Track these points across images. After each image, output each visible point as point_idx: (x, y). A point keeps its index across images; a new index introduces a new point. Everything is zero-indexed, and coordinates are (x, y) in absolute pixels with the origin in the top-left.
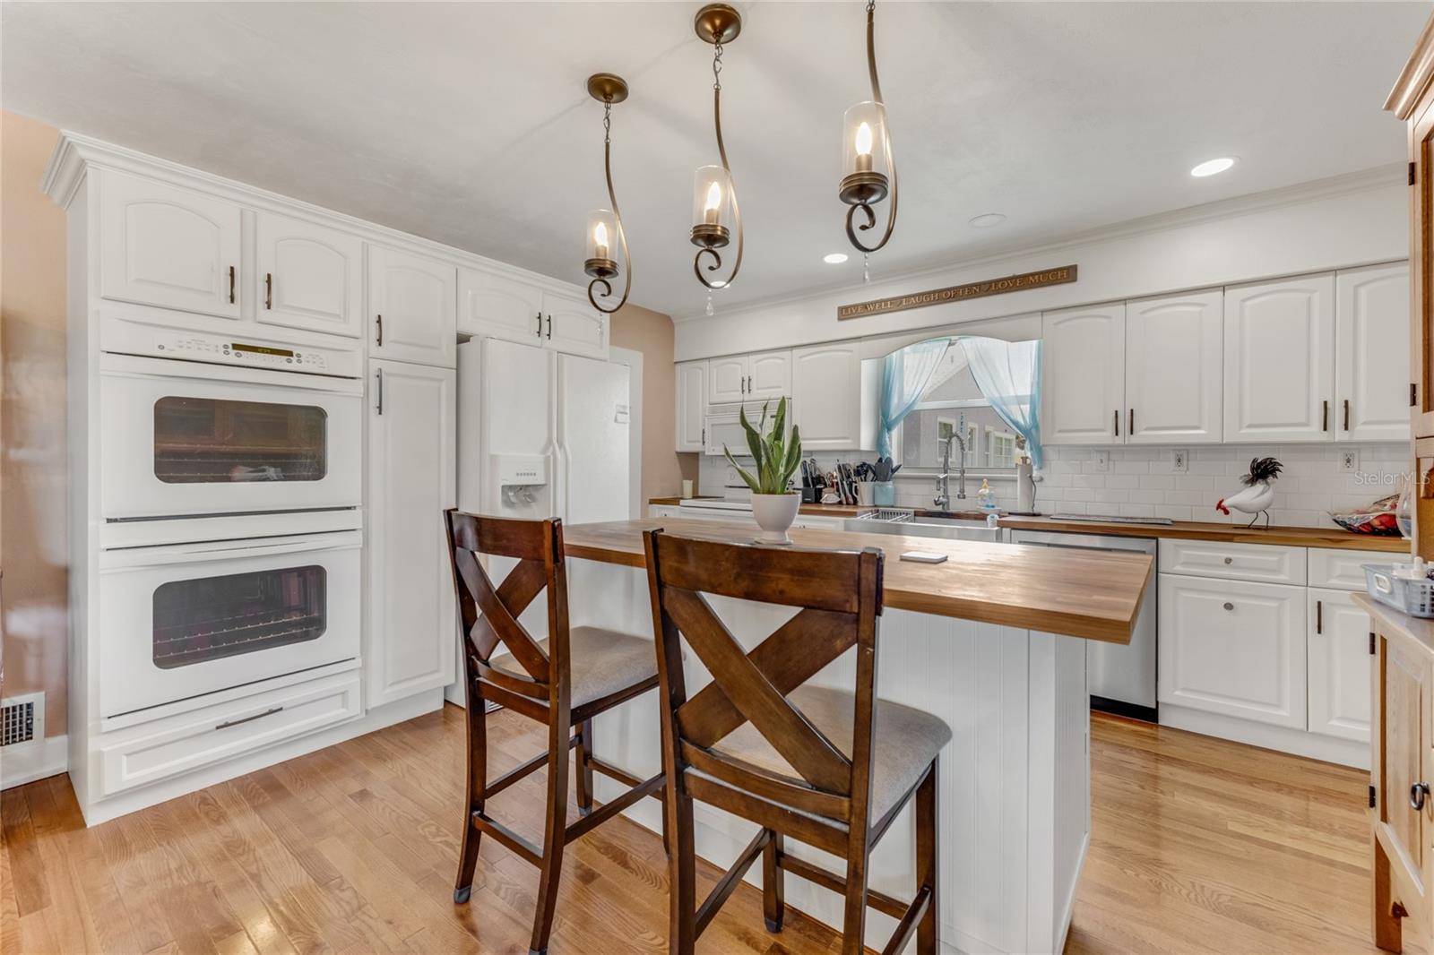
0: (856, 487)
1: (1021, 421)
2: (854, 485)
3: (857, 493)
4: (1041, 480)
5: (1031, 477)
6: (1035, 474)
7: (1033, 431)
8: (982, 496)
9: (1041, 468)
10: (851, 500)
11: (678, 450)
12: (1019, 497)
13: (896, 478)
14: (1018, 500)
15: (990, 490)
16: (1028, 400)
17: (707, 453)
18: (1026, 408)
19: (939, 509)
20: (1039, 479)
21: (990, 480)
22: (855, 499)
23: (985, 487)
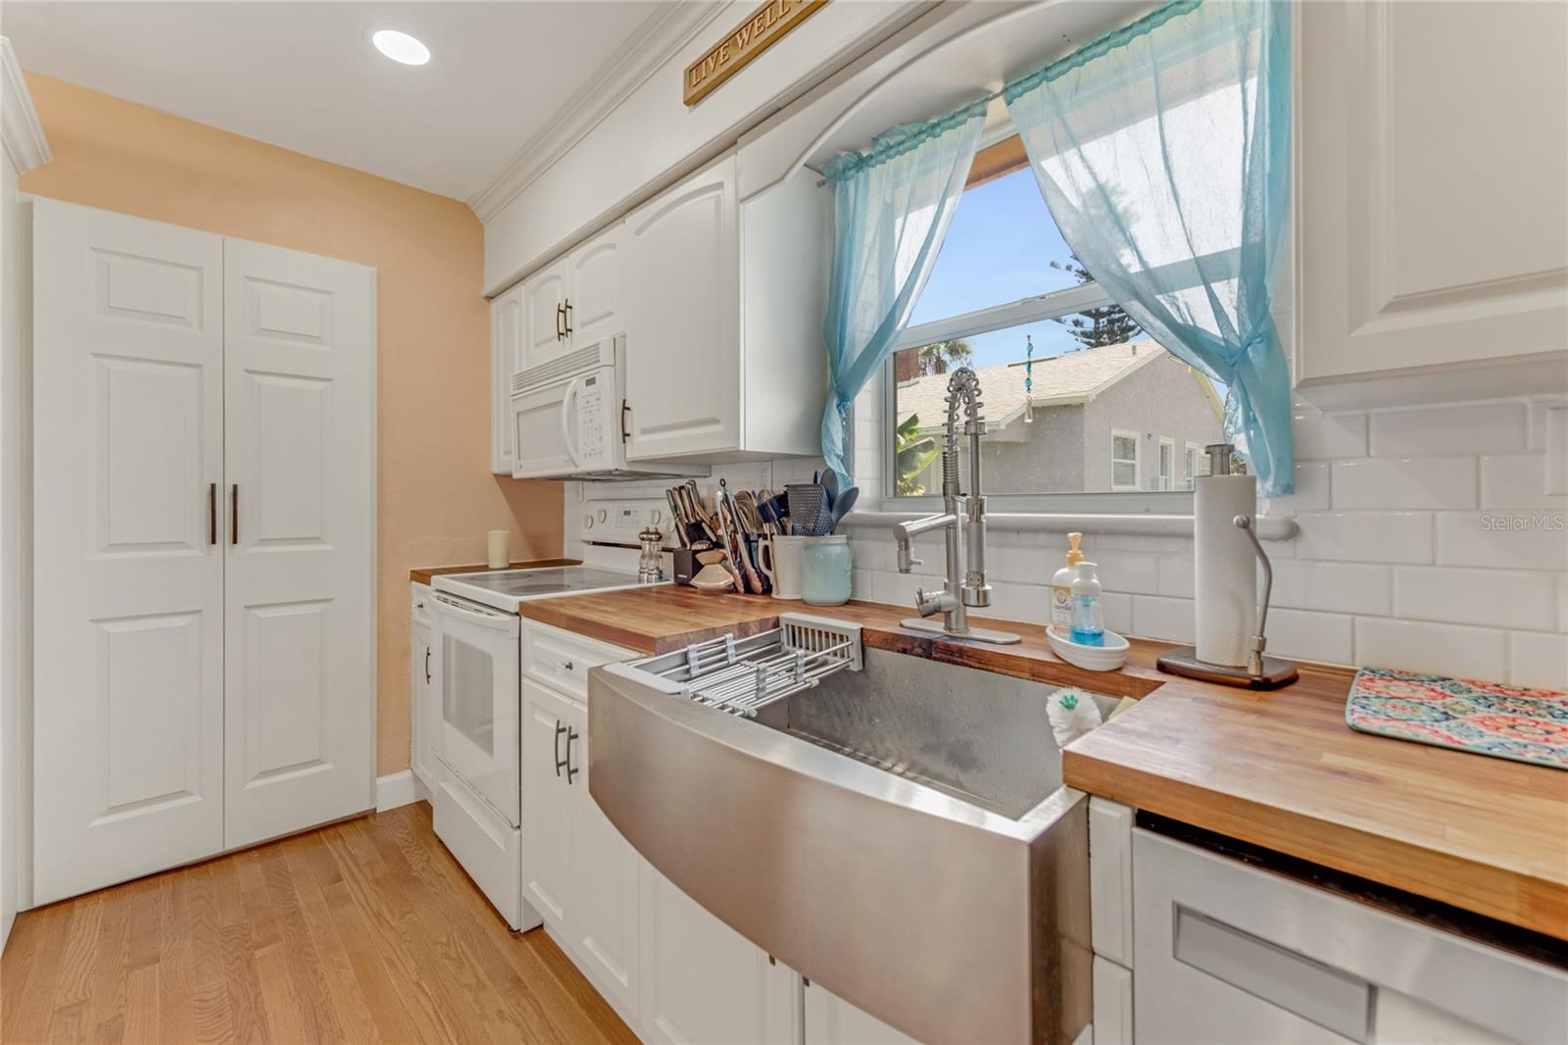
0: (766, 548)
1: (1208, 323)
2: (762, 543)
3: (769, 567)
4: (1293, 532)
5: (1246, 525)
6: (1267, 513)
7: (1257, 355)
8: (1062, 590)
9: (1289, 489)
10: (757, 584)
11: (496, 472)
12: (1197, 595)
13: (846, 525)
14: (1197, 603)
15: (1086, 572)
16: (1235, 264)
17: (515, 476)
18: (1228, 292)
19: (935, 627)
20: (1279, 530)
21: (1089, 531)
22: (765, 580)
23: (1072, 562)
